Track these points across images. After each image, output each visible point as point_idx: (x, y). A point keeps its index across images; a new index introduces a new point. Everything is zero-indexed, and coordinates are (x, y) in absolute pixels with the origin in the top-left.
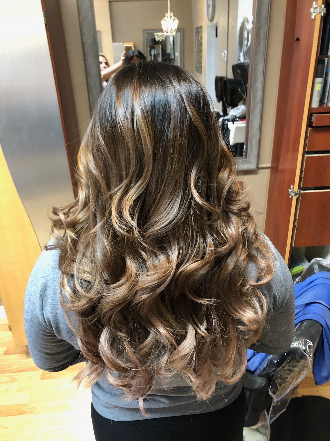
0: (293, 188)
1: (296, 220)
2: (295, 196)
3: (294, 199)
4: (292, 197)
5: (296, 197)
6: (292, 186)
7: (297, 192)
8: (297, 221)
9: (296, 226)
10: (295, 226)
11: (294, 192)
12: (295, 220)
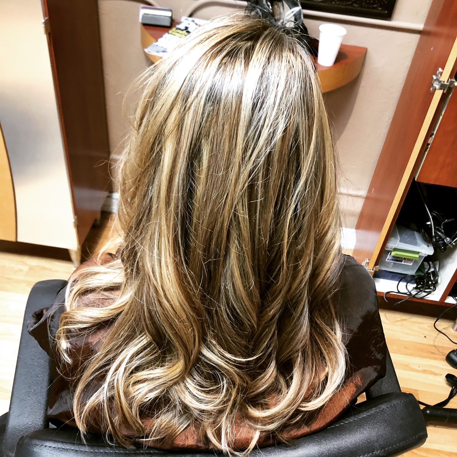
0: (441, 73)
1: (433, 134)
2: (441, 89)
3: (438, 95)
4: (435, 90)
5: (442, 91)
6: (440, 70)
7: (446, 83)
8: (433, 136)
9: (429, 146)
10: (428, 144)
11: (440, 82)
12: (429, 134)
